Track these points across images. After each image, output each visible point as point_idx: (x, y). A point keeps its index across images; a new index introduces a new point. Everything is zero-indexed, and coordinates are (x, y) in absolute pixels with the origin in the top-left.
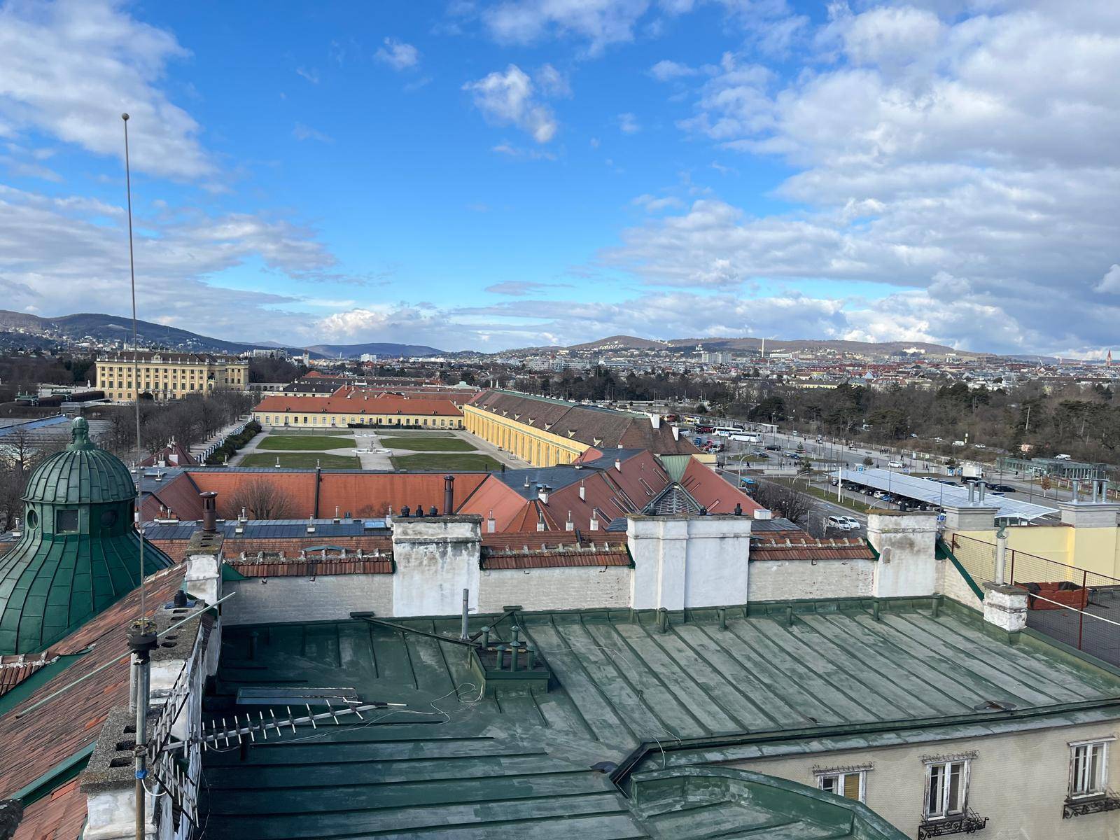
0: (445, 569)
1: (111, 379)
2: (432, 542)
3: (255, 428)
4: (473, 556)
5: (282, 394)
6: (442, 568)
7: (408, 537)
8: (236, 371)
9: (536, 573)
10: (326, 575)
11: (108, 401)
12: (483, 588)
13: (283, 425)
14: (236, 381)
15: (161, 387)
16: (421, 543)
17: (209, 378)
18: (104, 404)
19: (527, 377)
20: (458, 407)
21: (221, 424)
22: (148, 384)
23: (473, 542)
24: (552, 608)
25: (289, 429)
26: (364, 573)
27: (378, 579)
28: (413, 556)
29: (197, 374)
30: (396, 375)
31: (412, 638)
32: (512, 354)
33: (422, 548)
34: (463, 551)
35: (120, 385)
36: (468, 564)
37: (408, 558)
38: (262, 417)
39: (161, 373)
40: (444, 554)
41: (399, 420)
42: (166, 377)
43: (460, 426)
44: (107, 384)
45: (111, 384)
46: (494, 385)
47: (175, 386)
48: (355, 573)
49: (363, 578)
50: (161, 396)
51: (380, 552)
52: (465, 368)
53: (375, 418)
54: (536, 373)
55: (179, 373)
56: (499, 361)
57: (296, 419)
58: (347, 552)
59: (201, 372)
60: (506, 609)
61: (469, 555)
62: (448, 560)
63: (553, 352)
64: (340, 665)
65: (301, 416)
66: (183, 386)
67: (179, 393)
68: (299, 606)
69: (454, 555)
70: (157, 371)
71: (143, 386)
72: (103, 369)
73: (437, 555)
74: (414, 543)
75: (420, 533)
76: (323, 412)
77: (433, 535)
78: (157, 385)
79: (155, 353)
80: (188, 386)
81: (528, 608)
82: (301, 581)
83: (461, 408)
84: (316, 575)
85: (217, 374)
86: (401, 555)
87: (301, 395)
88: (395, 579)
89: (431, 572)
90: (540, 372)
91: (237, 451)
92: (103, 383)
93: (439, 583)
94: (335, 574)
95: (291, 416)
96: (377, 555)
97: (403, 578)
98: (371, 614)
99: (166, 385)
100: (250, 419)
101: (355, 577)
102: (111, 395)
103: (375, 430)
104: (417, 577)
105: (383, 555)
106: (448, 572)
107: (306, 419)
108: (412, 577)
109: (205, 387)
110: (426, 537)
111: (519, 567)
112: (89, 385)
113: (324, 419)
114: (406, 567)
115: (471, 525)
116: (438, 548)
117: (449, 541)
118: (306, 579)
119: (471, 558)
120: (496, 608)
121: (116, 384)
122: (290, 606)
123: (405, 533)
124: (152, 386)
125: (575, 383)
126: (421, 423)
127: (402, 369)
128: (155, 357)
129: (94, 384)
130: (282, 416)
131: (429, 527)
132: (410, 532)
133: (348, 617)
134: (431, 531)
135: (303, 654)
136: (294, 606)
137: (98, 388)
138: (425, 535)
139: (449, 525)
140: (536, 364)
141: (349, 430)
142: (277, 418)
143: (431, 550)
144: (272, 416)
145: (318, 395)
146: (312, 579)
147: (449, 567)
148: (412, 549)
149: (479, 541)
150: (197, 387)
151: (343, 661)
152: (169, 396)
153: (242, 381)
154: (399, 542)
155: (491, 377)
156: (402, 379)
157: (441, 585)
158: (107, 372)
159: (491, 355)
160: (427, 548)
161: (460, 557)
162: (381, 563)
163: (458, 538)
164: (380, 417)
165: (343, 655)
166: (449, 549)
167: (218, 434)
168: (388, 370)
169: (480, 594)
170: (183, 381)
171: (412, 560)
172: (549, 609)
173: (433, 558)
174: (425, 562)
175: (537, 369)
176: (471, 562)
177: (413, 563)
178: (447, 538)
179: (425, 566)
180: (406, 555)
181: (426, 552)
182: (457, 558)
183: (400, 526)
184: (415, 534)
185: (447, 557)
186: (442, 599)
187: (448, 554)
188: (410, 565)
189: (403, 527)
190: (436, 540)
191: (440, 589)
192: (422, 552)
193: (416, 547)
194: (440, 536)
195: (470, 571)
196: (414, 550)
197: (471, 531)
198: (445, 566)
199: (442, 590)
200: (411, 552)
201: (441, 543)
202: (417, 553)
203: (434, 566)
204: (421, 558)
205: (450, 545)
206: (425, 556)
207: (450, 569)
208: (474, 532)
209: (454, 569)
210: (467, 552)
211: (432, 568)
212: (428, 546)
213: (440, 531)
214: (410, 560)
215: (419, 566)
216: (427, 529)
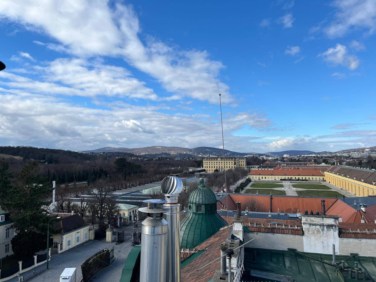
0: (324, 236)
1: (207, 165)
2: (318, 225)
3: (249, 181)
4: (335, 231)
5: (257, 169)
6: (323, 235)
7: (308, 222)
8: (242, 162)
9: (364, 240)
10: (278, 233)
11: (206, 172)
12: (341, 245)
13: (258, 179)
14: (242, 165)
15: (221, 167)
16: (313, 225)
17: (234, 164)
18: (205, 173)
19: (352, 160)
20: (322, 173)
21: (238, 179)
22: (217, 167)
23: (335, 226)
24: (373, 256)
25: (260, 181)
26: (292, 234)
27: (297, 237)
29: (231, 163)
30: (297, 162)
31: (312, 261)
32: (344, 152)
33: (314, 226)
34: (331, 229)
35: (210, 167)
36: (334, 234)
38: (251, 177)
40: (323, 230)
41: (299, 178)
42: (222, 164)
43: (323, 180)
44: (206, 167)
45: (207, 167)
46: (337, 164)
47: (224, 167)
48: (288, 234)
49: (291, 236)
50: (221, 170)
51: (297, 226)
52: (324, 158)
53: (290, 177)
54: (355, 158)
55: (226, 163)
56: (338, 155)
57: (262, 178)
58: (285, 225)
59: (232, 163)
60: (351, 254)
61: (333, 231)
62: (325, 232)
63: (363, 150)
64: (285, 267)
65: (264, 177)
66: (227, 167)
67: (226, 169)
68: (269, 243)
69: (327, 231)
70: (219, 163)
71: (216, 167)
72: (205, 163)
73: (320, 230)
74: (310, 224)
75: (313, 221)
76: (271, 175)
77: (318, 222)
78: (219, 167)
80: (228, 167)
81: (361, 254)
82: (270, 235)
83: (323, 173)
84: (274, 233)
85: (237, 163)
86: (305, 229)
87: (263, 169)
88: (304, 238)
89: (318, 236)
90: (357, 158)
91: (244, 188)
92: (205, 167)
94: (281, 233)
95: (261, 176)
96: (296, 228)
97: (307, 237)
98: (295, 250)
99: (222, 167)
100: (247, 178)
101: (288, 235)
102: (207, 170)
103: (290, 181)
104: (313, 238)
105: (299, 228)
106: (325, 237)
107: (265, 178)
108: (311, 237)
109: (233, 167)
110: (315, 223)
111: (356, 237)
112: (201, 167)
113: (272, 177)
114: (308, 233)
115: (334, 219)
116: (320, 227)
118: (271, 234)
119: (334, 232)
120: (347, 253)
121: (208, 167)
122: (266, 243)
124: (218, 167)
125: (374, 162)
126: (307, 179)
127: (299, 159)
128: (219, 158)
129: (203, 167)
130: (258, 176)
131: (316, 219)
132: (308, 220)
133: (287, 250)
134: (317, 220)
135: (272, 261)
136: (267, 243)
137: (204, 168)
138: (315, 222)
139: (324, 219)
140: (355, 155)
141: (281, 181)
142: (256, 177)
143: (318, 228)
144: (254, 176)
145: (269, 169)
146: (273, 234)
147: (326, 235)
149: (338, 226)
150: (231, 167)
152: (223, 170)
153: (244, 165)
154: (304, 223)
155: (336, 161)
156: (299, 163)
157: (323, 242)
158: (206, 163)
159: (335, 153)
160: (316, 227)
161: (330, 232)
162: (298, 231)
163: (328, 224)
164: (291, 176)
165: (286, 264)
166: (325, 228)
167: (238, 182)
168: (294, 160)
169: (340, 247)
171: (310, 231)
172: (371, 256)
173: (318, 231)
174: (315, 232)
175: (356, 157)
176: (335, 234)
177: (311, 232)
178: (324, 224)
179: (316, 233)
180: (308, 229)
181: (315, 228)
182: (329, 232)
183: (304, 218)
184: (311, 221)
185: (325, 231)
186: (324, 247)
187: (325, 230)
188: (310, 233)
189: (306, 218)
190: (319, 224)
191: (322, 243)
192: (314, 228)
193: (312, 226)
194: (321, 223)
195: (335, 237)
196: (311, 227)
197: (334, 222)
198: (324, 234)
199: (323, 244)
200: (310, 228)
201: (322, 225)
202: (312, 228)
203: (319, 234)
204: (314, 231)
205: (325, 226)
206: (315, 230)
207: (326, 236)
208: (335, 222)
209: (328, 236)
210: (333, 230)
211: (318, 235)
212: (316, 226)
213: (321, 221)
214: (309, 231)
215: (313, 233)
216: (315, 220)
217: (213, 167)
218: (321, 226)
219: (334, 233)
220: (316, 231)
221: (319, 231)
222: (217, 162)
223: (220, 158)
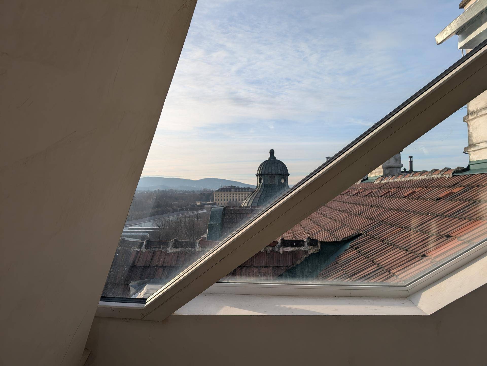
1: (218, 198)
22: (230, 199)
35: (221, 200)
39: (235, 195)
44: (217, 200)
45: (218, 199)
47: (239, 200)
55: (241, 195)
70: (233, 194)
71: (229, 200)
72: (216, 194)
78: (233, 199)
79: (232, 188)
99: (236, 199)
102: (219, 204)
112: (211, 201)
121: (220, 200)
124: (232, 200)
128: (232, 189)
129: (213, 200)
137: (214, 201)
217: (226, 200)
222: (230, 194)
223: (234, 189)
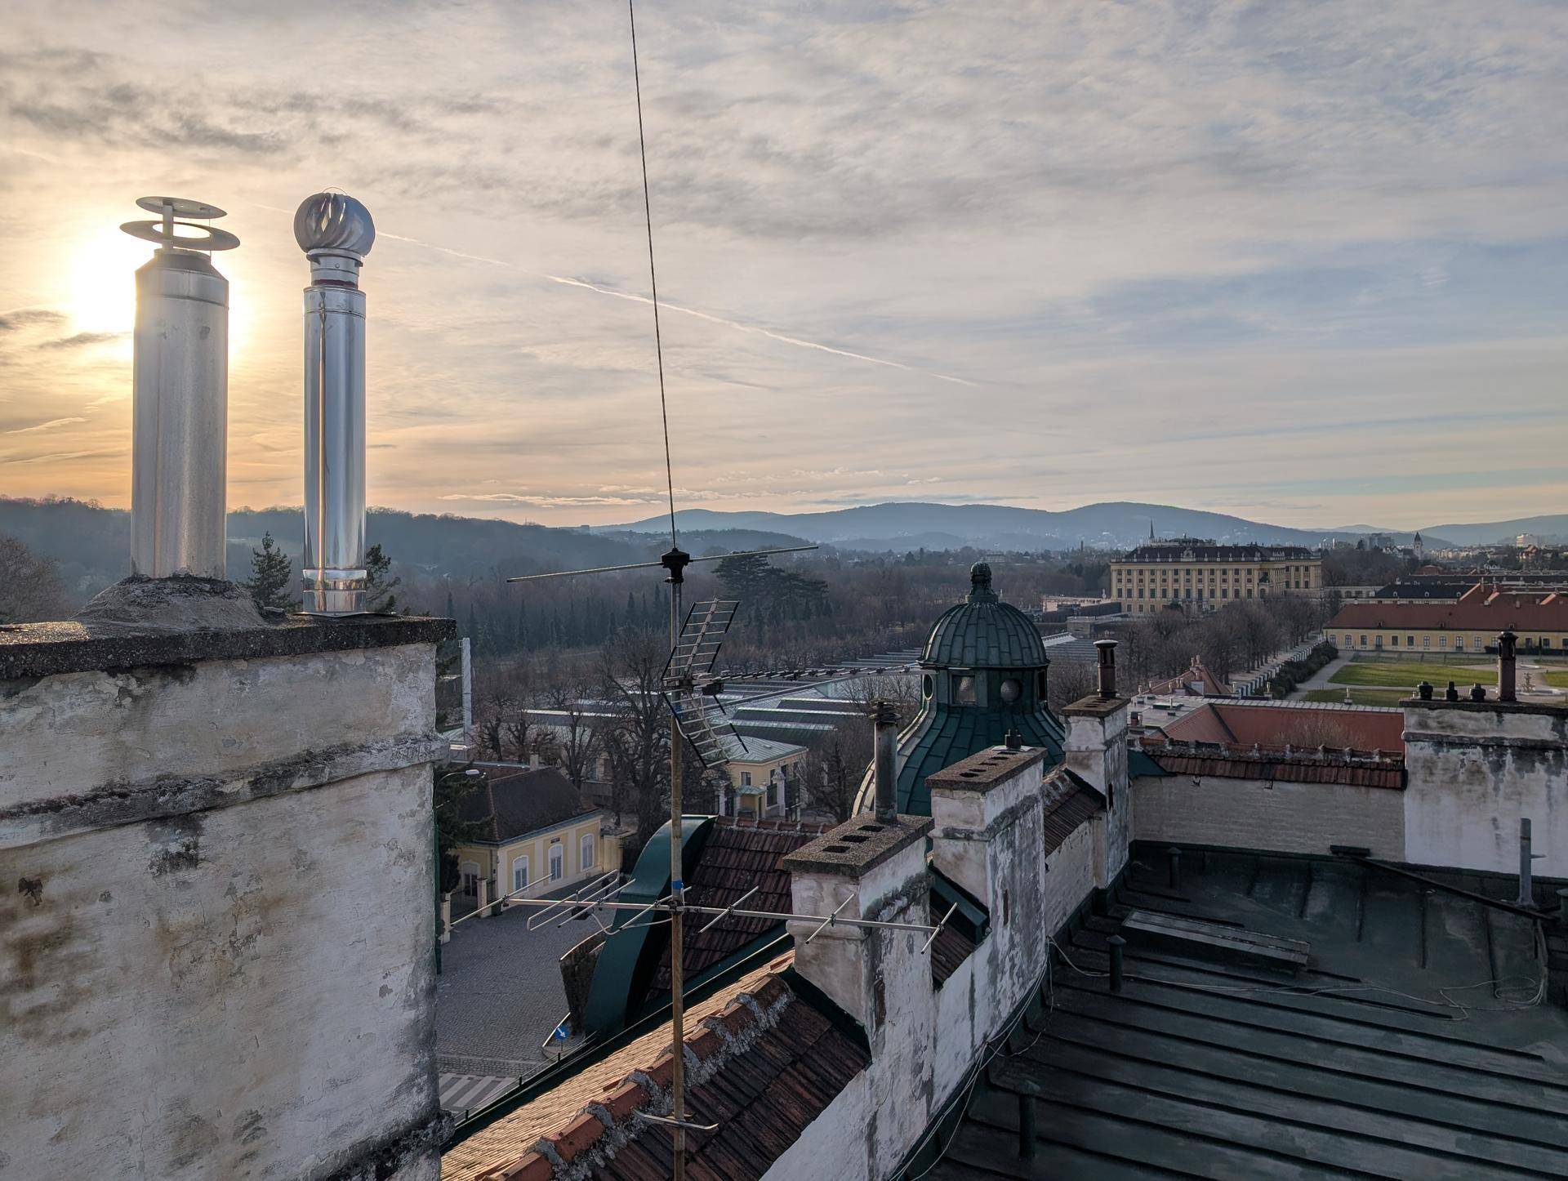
0: (1501, 793)
1: (1129, 586)
2: (1473, 743)
3: (1328, 653)
5: (1374, 601)
6: (1496, 789)
7: (1429, 732)
8: (1302, 570)
10: (1289, 781)
13: (1373, 648)
14: (1302, 584)
16: (1452, 745)
17: (1261, 580)
21: (1275, 647)
22: (1176, 592)
23: (1557, 749)
25: (1383, 654)
26: (1353, 783)
27: (1376, 794)
28: (1440, 765)
29: (1242, 576)
33: (1455, 752)
34: (1537, 765)
35: (1141, 594)
36: (1549, 787)
37: (1429, 767)
38: (1338, 637)
39: (1194, 576)
40: (1498, 766)
42: (1200, 580)
44: (1124, 593)
45: (1129, 592)
47: (1213, 593)
48: (1336, 783)
49: (1349, 791)
50: (1194, 607)
51: (1382, 755)
53: (1536, 638)
55: (1218, 575)
57: (1395, 640)
58: (1326, 750)
59: (1249, 572)
61: (1549, 771)
62: (1508, 778)
64: (1302, 914)
65: (1402, 635)
66: (1225, 593)
67: (1219, 604)
68: (1250, 825)
69: (1518, 770)
70: (1188, 572)
71: (1171, 594)
72: (1120, 572)
73: (1486, 768)
74: (1439, 743)
75: (1452, 727)
76: (1441, 629)
77: (1475, 732)
78: (1189, 592)
80: (1230, 594)
82: (1252, 787)
84: (1274, 779)
85: (1273, 573)
86: (1416, 760)
87: (1404, 602)
88: (1409, 799)
89: (1475, 795)
91: (1299, 685)
92: (1120, 591)
93: (1492, 815)
94: (1305, 782)
95: (1387, 635)
96: (1377, 759)
97: (1421, 797)
98: (1367, 852)
101: (1337, 788)
102: (1129, 608)
103: (1537, 657)
104: (1448, 800)
105: (1388, 760)
106: (1508, 798)
107: (1411, 640)
108: (1438, 800)
109: (1255, 593)
110: (1462, 734)
112: (1104, 596)
113: (1442, 639)
114: (1425, 781)
115: (1551, 719)
116: (1486, 754)
117: (1506, 743)
118: (1258, 784)
119: (1553, 778)
121: (1135, 593)
122: (1235, 823)
123: (1423, 724)
124: (1182, 594)
128: (1186, 553)
130: (1371, 635)
131: (1469, 718)
132: (1433, 724)
133: (1327, 853)
134: (1471, 725)
135: (1249, 893)
136: (1241, 824)
137: (1115, 598)
138: (1461, 730)
139: (1507, 717)
142: (1363, 638)
143: (1474, 758)
144: (1355, 634)
146: (1268, 785)
147: (1509, 790)
148: (1437, 752)
150: (1243, 594)
151: (1309, 911)
152: (1204, 607)
154: (1413, 738)
157: (1495, 820)
158: (1124, 576)
160: (1464, 754)
161: (1531, 774)
162: (1383, 773)
163: (1524, 740)
165: (1311, 903)
166: (1509, 758)
170: (1225, 586)
171: (1438, 772)
173: (1475, 773)
174: (1461, 777)
176: (1554, 785)
177: (1439, 776)
178: (1503, 739)
179: (1463, 782)
180: (1426, 761)
181: (1462, 761)
182: (1526, 775)
183: (1413, 713)
184: (1443, 727)
185: (1506, 772)
186: (1498, 844)
187: (1507, 768)
188: (1434, 778)
189: (1419, 715)
190: (1481, 741)
191: (1492, 827)
192: (1455, 759)
193: (1445, 750)
194: (1490, 735)
195: (1553, 801)
196: (1441, 754)
197: (1553, 730)
198: (1502, 786)
199: (1497, 828)
200: (1435, 758)
201: (1492, 746)
202: (1447, 760)
203: (1480, 785)
204: (1455, 770)
205: (1509, 751)
206: (1461, 767)
207: (1513, 793)
208: (1558, 731)
209: (1520, 794)
210: (1545, 767)
211: (1476, 787)
212: (1467, 750)
213: (1488, 726)
214: (1434, 771)
215: (1452, 782)
216: (1464, 721)
218: (1491, 750)
219: (1550, 781)
220: (1463, 770)
221: (1479, 771)
222: (1176, 571)
223: (1190, 553)
